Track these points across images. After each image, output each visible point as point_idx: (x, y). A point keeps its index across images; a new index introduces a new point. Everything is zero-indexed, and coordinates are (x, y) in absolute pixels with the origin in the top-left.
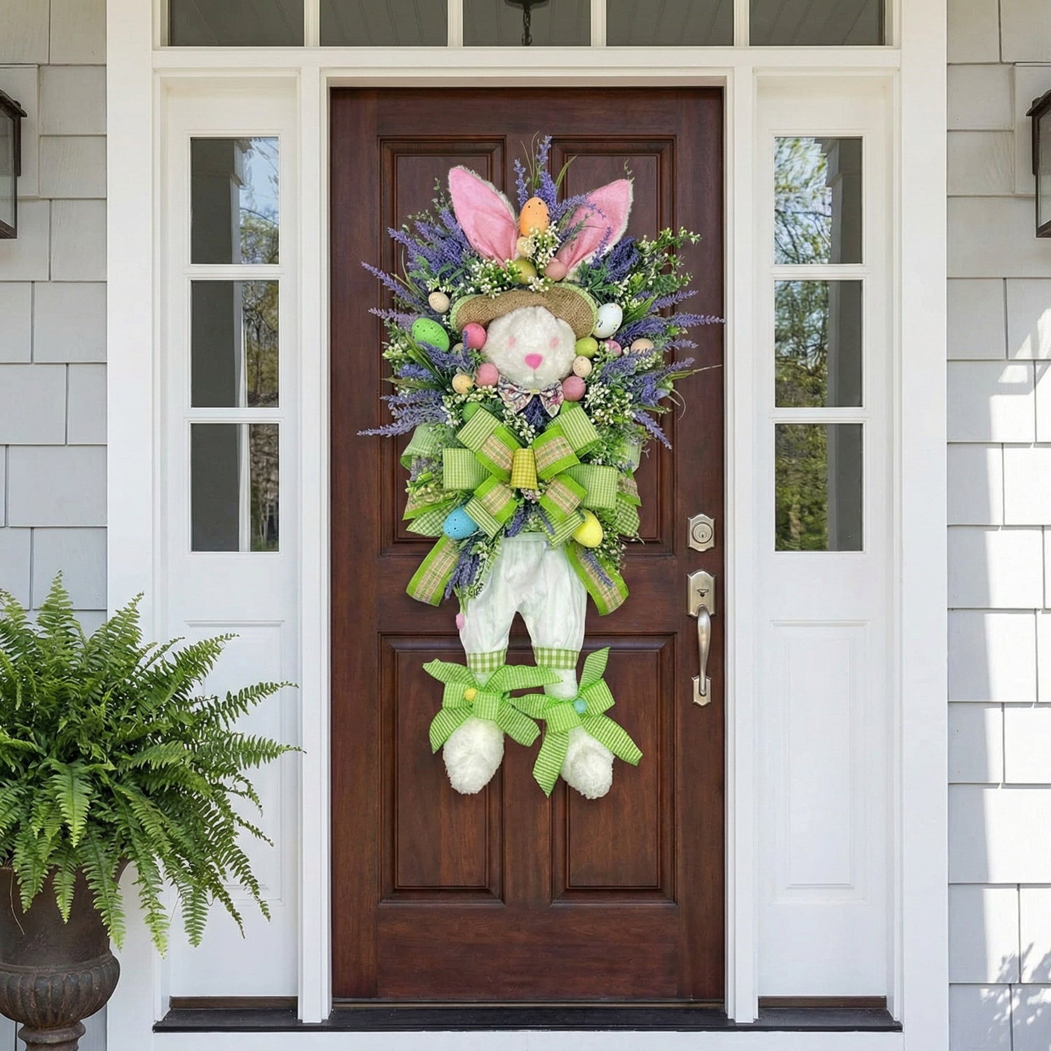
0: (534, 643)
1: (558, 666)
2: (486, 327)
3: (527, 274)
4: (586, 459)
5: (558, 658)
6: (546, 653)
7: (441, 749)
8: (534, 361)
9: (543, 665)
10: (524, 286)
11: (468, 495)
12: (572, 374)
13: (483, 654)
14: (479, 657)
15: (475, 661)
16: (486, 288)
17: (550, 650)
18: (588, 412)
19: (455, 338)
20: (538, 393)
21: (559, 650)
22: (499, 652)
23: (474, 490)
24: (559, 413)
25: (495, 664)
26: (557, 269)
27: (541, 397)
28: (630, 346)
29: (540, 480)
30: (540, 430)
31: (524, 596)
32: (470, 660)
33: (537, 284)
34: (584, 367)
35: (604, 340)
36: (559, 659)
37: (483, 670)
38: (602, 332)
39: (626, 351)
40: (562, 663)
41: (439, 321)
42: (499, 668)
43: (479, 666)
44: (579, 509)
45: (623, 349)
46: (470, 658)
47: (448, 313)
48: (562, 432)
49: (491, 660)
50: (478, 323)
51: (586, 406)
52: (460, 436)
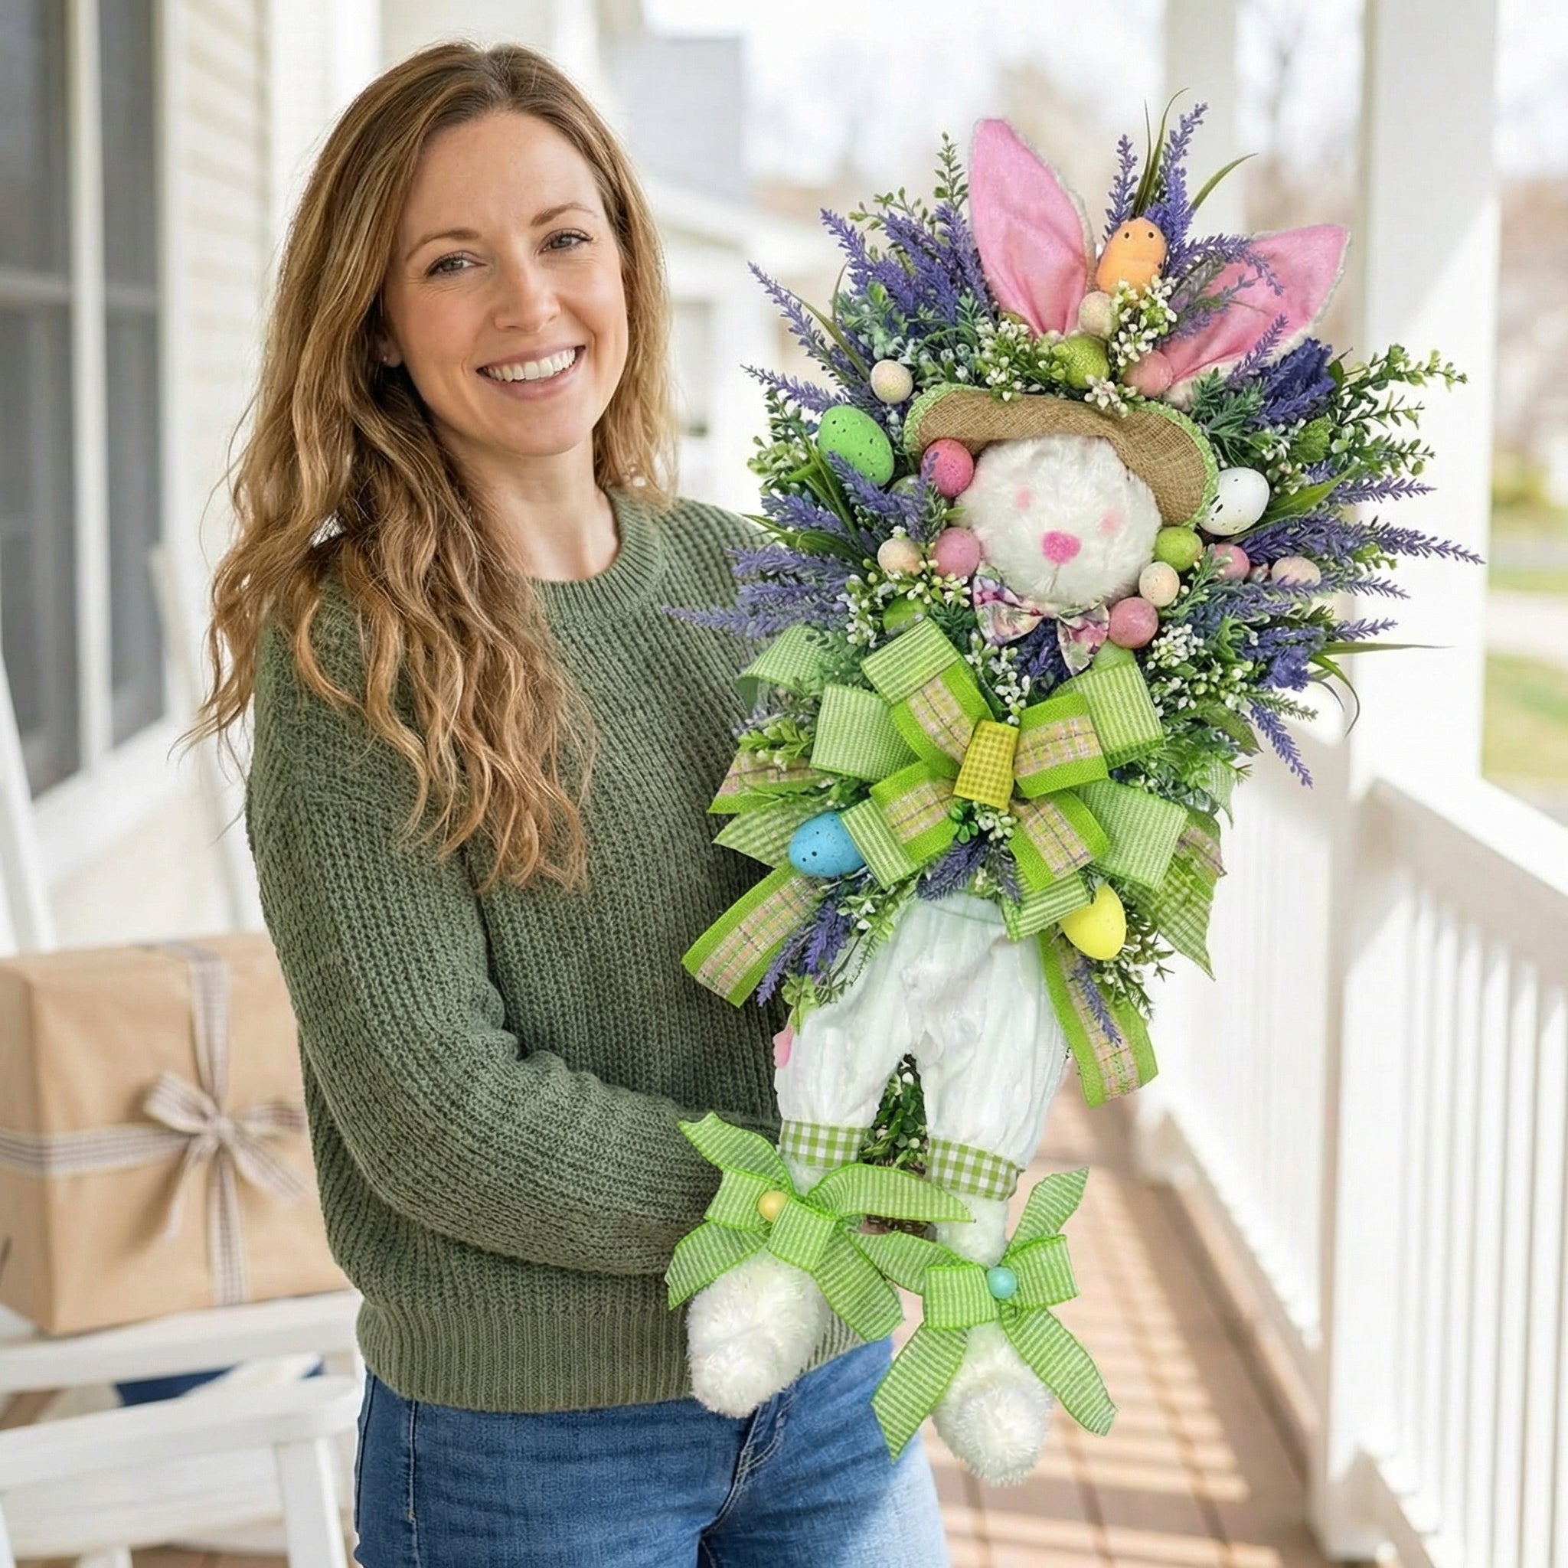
0: (931, 1127)
1: (973, 1189)
2: (976, 457)
3: (1090, 370)
4: (1126, 772)
5: (976, 1171)
6: (953, 1156)
7: (686, 1305)
8: (1060, 547)
9: (940, 1180)
10: (1076, 393)
11: (861, 791)
12: (1136, 593)
13: (815, 1127)
14: (806, 1132)
15: (797, 1139)
16: (995, 377)
17: (963, 1149)
18: (1153, 678)
19: (905, 464)
20: (1055, 616)
21: (981, 1154)
22: (851, 1131)
23: (871, 784)
24: (1089, 667)
25: (838, 1155)
26: (1154, 375)
27: (1059, 624)
28: (1271, 563)
29: (1018, 796)
30: (1040, 693)
31: (929, 1026)
32: (785, 1133)
33: (1104, 393)
34: (1162, 586)
35: (1220, 539)
36: (979, 1175)
37: (811, 1160)
38: (1217, 524)
39: (1260, 572)
40: (983, 1182)
41: (883, 422)
42: (845, 1163)
43: (803, 1149)
44: (1088, 873)
45: (1253, 565)
46: (788, 1130)
47: (904, 407)
48: (1087, 708)
49: (831, 1145)
50: (963, 443)
51: (1151, 665)
52: (871, 666)
